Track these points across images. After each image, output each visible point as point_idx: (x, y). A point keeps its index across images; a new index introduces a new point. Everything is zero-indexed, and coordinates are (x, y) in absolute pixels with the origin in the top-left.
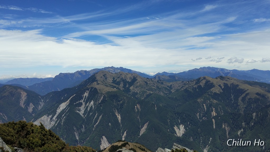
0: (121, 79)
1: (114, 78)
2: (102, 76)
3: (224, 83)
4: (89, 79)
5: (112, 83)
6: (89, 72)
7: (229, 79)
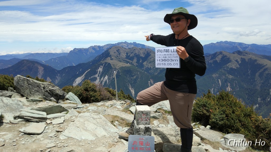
0: (134, 54)
1: (127, 54)
2: (116, 51)
3: (241, 58)
4: (103, 54)
5: (125, 58)
6: (103, 47)
7: (247, 53)
